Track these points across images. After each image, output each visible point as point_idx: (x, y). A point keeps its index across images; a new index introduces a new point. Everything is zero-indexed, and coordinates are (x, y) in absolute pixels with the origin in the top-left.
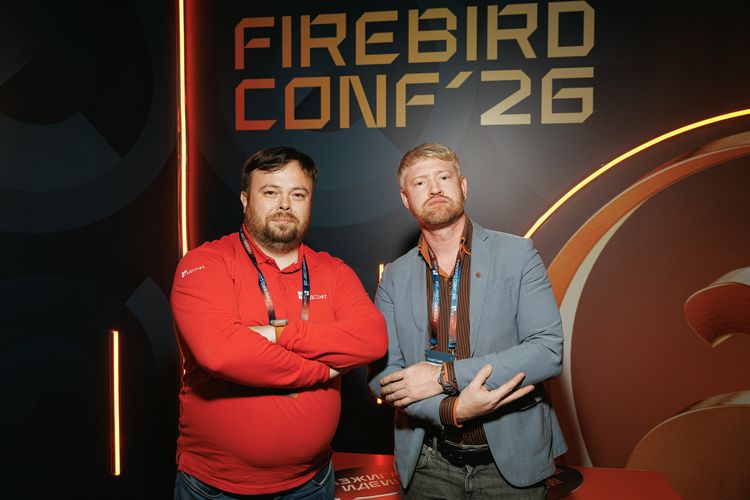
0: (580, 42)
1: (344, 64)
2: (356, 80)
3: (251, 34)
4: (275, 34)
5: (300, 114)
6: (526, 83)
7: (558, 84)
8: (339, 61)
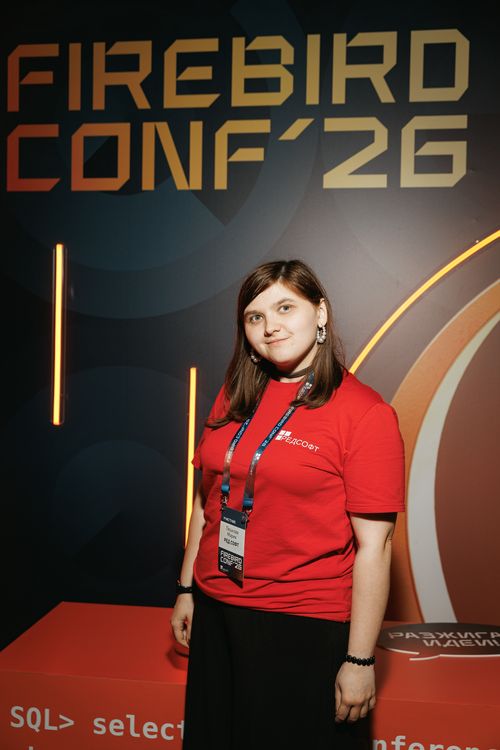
0: (450, 82)
1: (148, 106)
2: (164, 129)
3: (28, 65)
4: (59, 66)
5: (89, 172)
6: (382, 134)
7: (423, 137)
8: (142, 102)
